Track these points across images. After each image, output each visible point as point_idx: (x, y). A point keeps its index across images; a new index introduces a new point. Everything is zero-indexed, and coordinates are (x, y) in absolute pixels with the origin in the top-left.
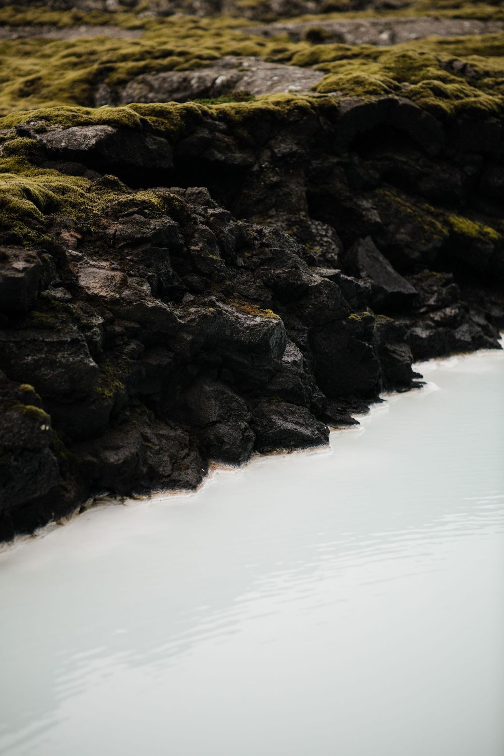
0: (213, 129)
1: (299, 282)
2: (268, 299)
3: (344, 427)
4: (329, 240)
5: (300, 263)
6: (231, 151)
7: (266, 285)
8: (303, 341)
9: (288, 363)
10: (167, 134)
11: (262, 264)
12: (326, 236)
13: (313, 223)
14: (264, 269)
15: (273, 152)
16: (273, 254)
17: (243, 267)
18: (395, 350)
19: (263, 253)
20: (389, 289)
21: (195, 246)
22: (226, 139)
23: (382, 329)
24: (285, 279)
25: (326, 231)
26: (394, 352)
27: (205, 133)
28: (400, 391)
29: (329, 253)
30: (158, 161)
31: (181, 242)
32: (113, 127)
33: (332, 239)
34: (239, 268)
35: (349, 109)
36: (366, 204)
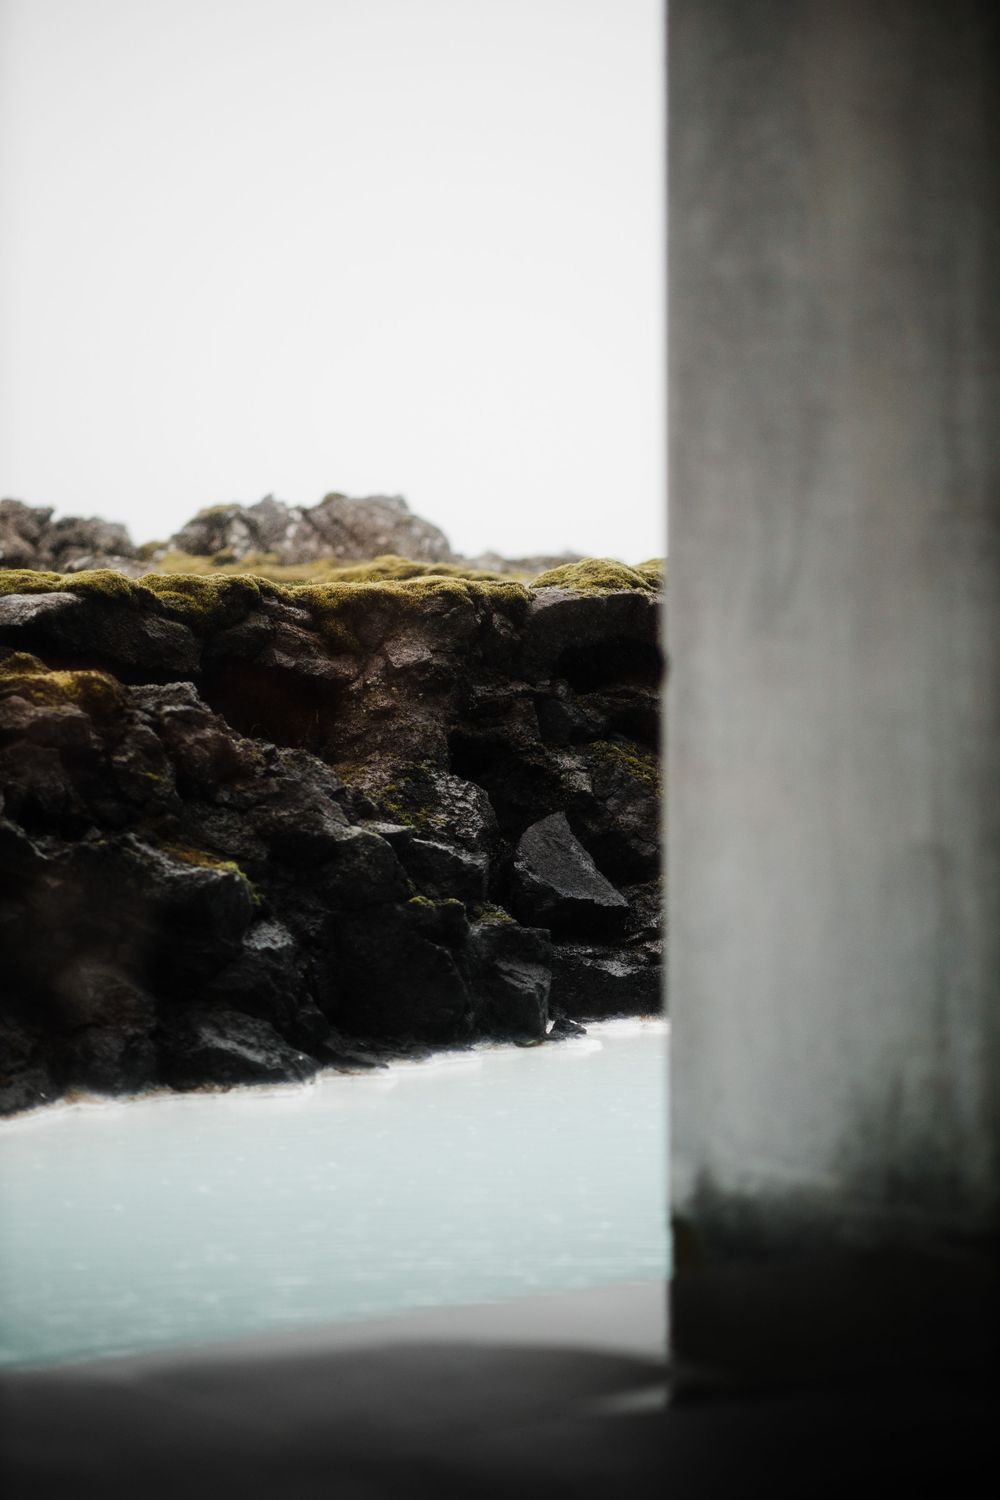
0: (278, 616)
1: (316, 833)
2: (260, 858)
3: (358, 1071)
4: (468, 806)
5: (326, 803)
6: (310, 653)
7: (260, 835)
8: (313, 929)
9: (256, 950)
10: (188, 618)
11: (259, 803)
12: (462, 799)
13: (440, 777)
14: (260, 810)
15: (388, 662)
16: (281, 787)
17: (225, 804)
18: (511, 970)
19: (266, 785)
20: (566, 893)
21: (121, 756)
22: (301, 634)
23: (492, 934)
24: (291, 826)
25: (466, 791)
26: (510, 974)
27: (262, 623)
28: (521, 1045)
29: (464, 826)
30: (165, 660)
31: (95, 747)
32: (78, 595)
33: (475, 806)
34: (218, 805)
35: (547, 605)
36: (568, 762)
